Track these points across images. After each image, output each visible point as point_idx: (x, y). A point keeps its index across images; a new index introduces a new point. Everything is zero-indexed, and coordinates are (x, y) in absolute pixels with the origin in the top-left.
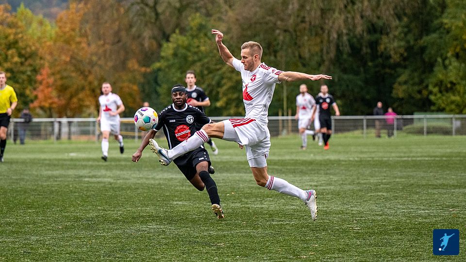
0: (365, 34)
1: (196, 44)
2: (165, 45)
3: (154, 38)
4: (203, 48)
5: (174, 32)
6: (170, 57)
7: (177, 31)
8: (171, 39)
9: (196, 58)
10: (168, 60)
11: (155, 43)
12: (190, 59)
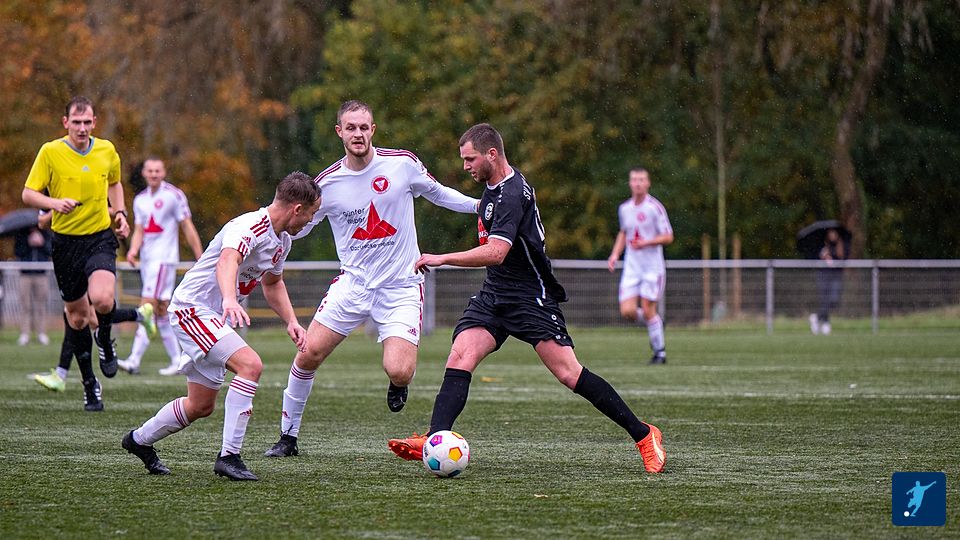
1: (436, 29)
2: (338, 27)
4: (456, 42)
8: (356, 9)
10: (347, 76)
11: (303, 23)
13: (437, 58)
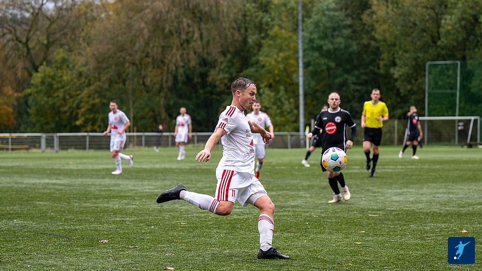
0: (198, 66)
1: (60, 75)
2: (35, 75)
3: (26, 69)
4: (65, 78)
5: (42, 64)
6: (39, 84)
7: (44, 63)
8: (39, 70)
9: (60, 86)
10: (37, 87)
11: (26, 73)
12: (55, 86)
13: (60, 82)
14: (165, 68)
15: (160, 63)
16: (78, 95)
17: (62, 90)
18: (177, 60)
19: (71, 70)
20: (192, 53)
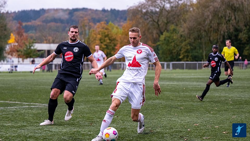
0: (234, 32)
2: (161, 36)
3: (157, 33)
5: (164, 31)
6: (163, 40)
7: (166, 31)
11: (157, 36)
12: (170, 41)
13: (172, 39)
14: (219, 33)
15: (217, 31)
16: (180, 45)
17: (173, 43)
18: (224, 29)
19: (177, 34)
20: (231, 26)
